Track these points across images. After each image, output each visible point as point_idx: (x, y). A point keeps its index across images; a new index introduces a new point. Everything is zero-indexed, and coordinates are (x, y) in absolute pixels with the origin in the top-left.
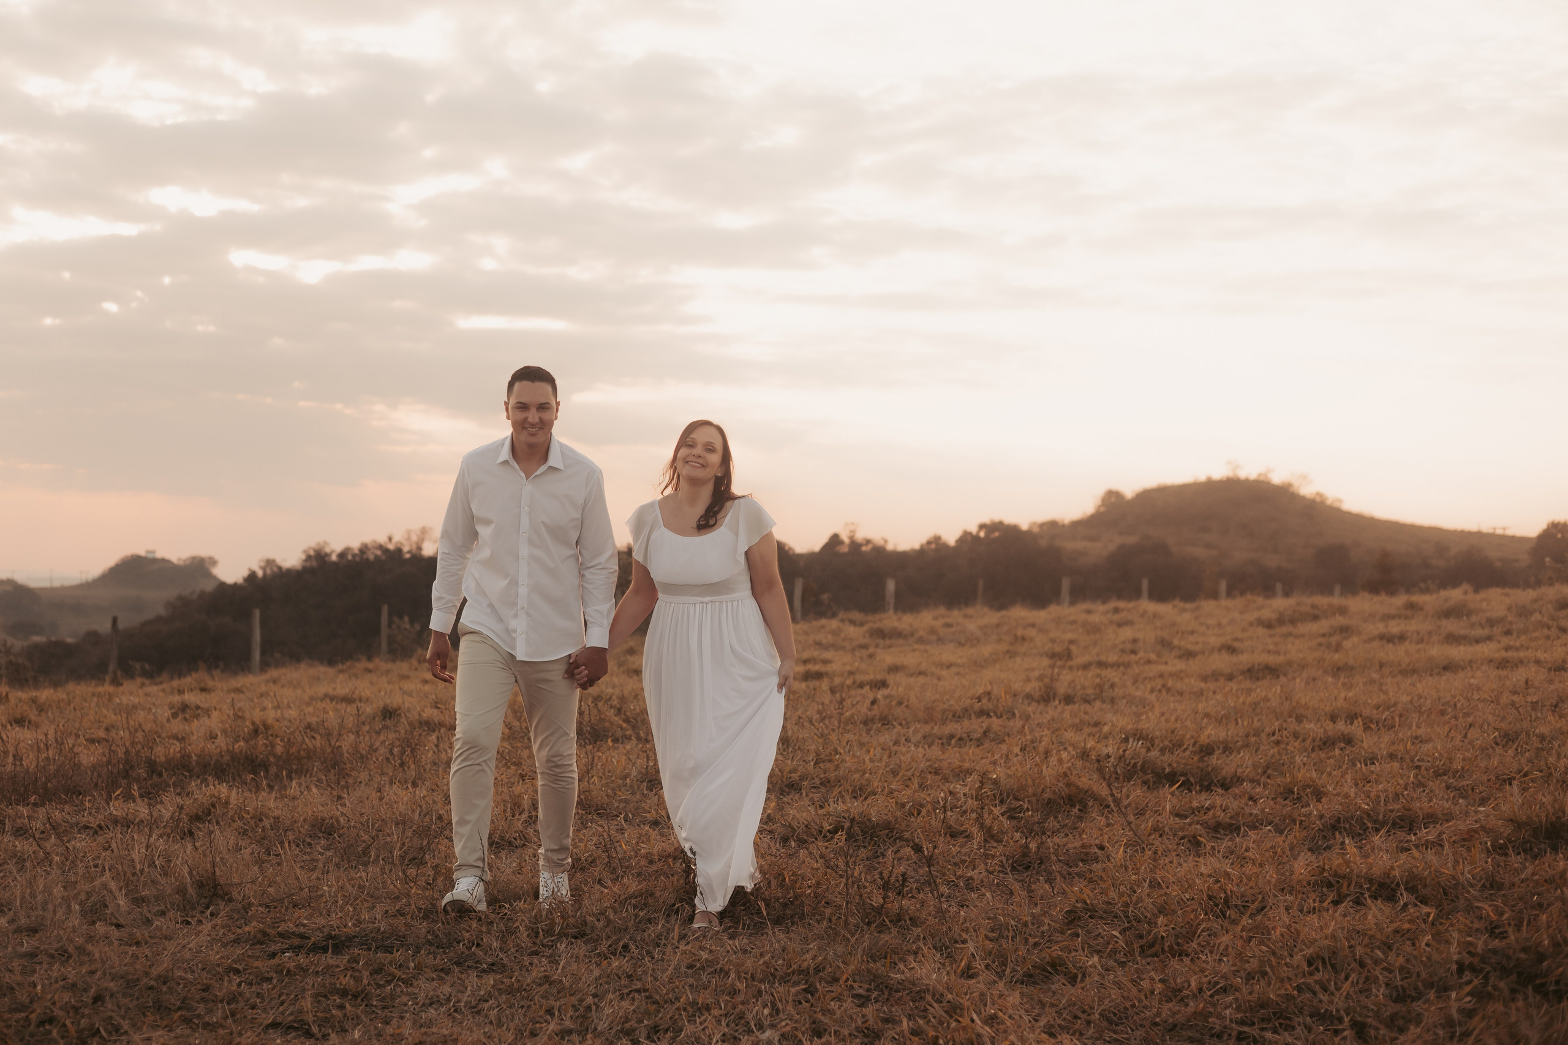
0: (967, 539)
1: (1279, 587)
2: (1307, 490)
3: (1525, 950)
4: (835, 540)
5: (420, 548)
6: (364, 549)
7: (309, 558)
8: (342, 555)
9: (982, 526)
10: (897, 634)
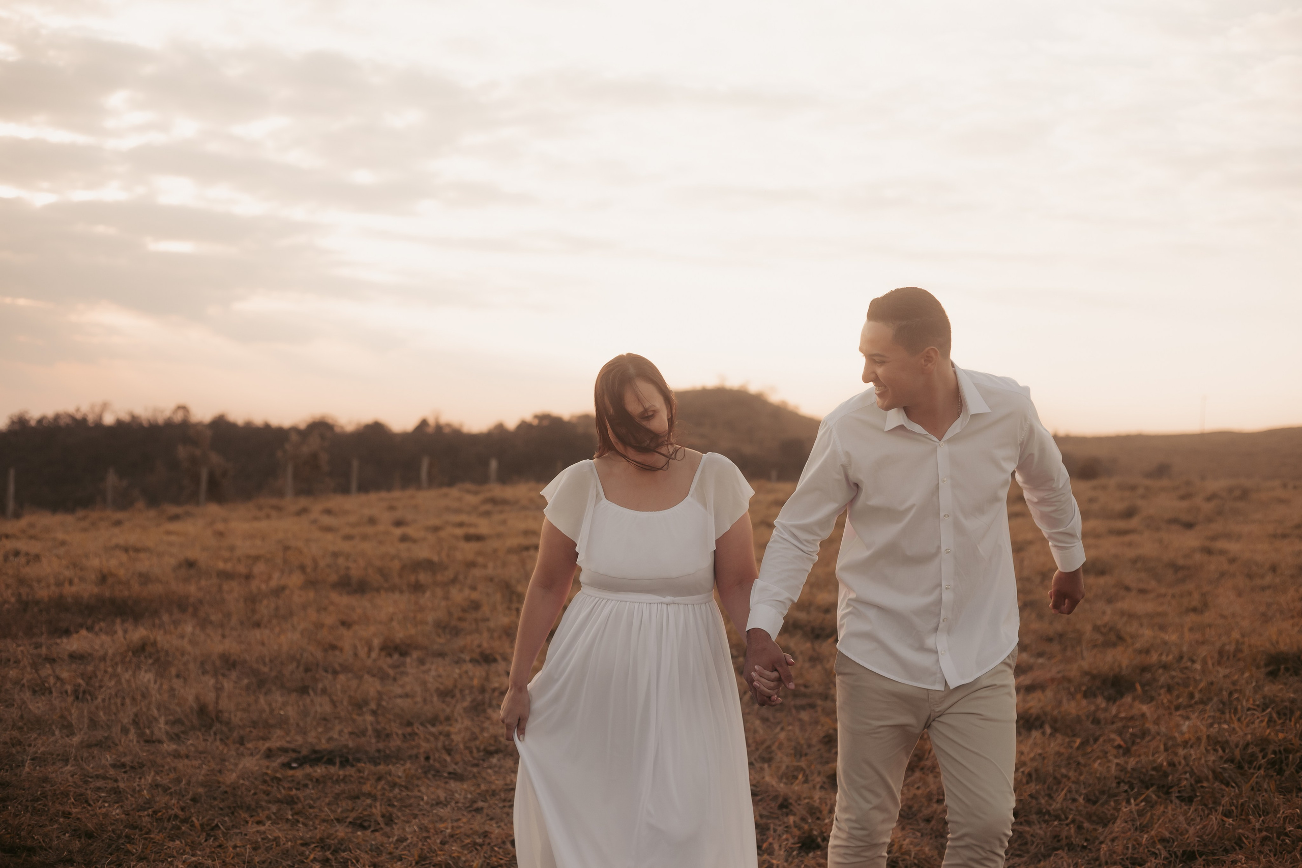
0: (524, 426)
1: (774, 474)
2: (774, 398)
3: (1154, 769)
4: (424, 423)
5: (100, 417)
6: (57, 417)
7: (13, 423)
8: (40, 421)
9: (536, 417)
10: (504, 502)
